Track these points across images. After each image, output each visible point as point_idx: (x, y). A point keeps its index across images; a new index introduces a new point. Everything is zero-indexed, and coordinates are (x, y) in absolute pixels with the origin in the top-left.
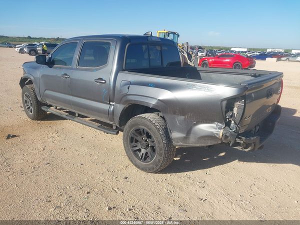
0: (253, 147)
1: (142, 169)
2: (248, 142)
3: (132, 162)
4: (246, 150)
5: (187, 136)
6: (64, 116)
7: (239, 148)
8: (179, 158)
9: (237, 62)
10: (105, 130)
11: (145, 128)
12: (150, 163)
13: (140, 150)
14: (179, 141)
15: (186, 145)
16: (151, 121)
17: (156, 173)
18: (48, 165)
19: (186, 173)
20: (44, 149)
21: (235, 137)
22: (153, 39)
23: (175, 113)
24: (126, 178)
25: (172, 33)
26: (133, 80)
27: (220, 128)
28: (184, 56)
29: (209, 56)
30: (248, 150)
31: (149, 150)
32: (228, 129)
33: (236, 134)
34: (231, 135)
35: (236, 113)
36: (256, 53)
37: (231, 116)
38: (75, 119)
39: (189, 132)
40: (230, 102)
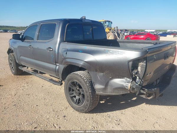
0: (154, 96)
1: (76, 110)
2: (150, 92)
3: (70, 105)
4: (149, 98)
5: (105, 87)
6: (30, 73)
7: (144, 96)
8: (104, 102)
9: (148, 38)
10: (54, 83)
11: (77, 81)
12: (81, 106)
13: (75, 97)
14: (100, 91)
15: (105, 94)
16: (81, 76)
17: (86, 113)
18: (14, 106)
19: (107, 113)
20: (15, 95)
21: (140, 89)
22: (86, 21)
23: (96, 71)
24: (65, 117)
25: (107, 21)
26: (69, 48)
27: (128, 82)
28: (115, 35)
29: (131, 35)
30: (150, 98)
31: (81, 96)
32: (135, 83)
33: (141, 87)
34: (137, 87)
35: (140, 71)
36: (160, 33)
37: (137, 73)
38: (36, 75)
39: (107, 85)
40: (135, 63)
